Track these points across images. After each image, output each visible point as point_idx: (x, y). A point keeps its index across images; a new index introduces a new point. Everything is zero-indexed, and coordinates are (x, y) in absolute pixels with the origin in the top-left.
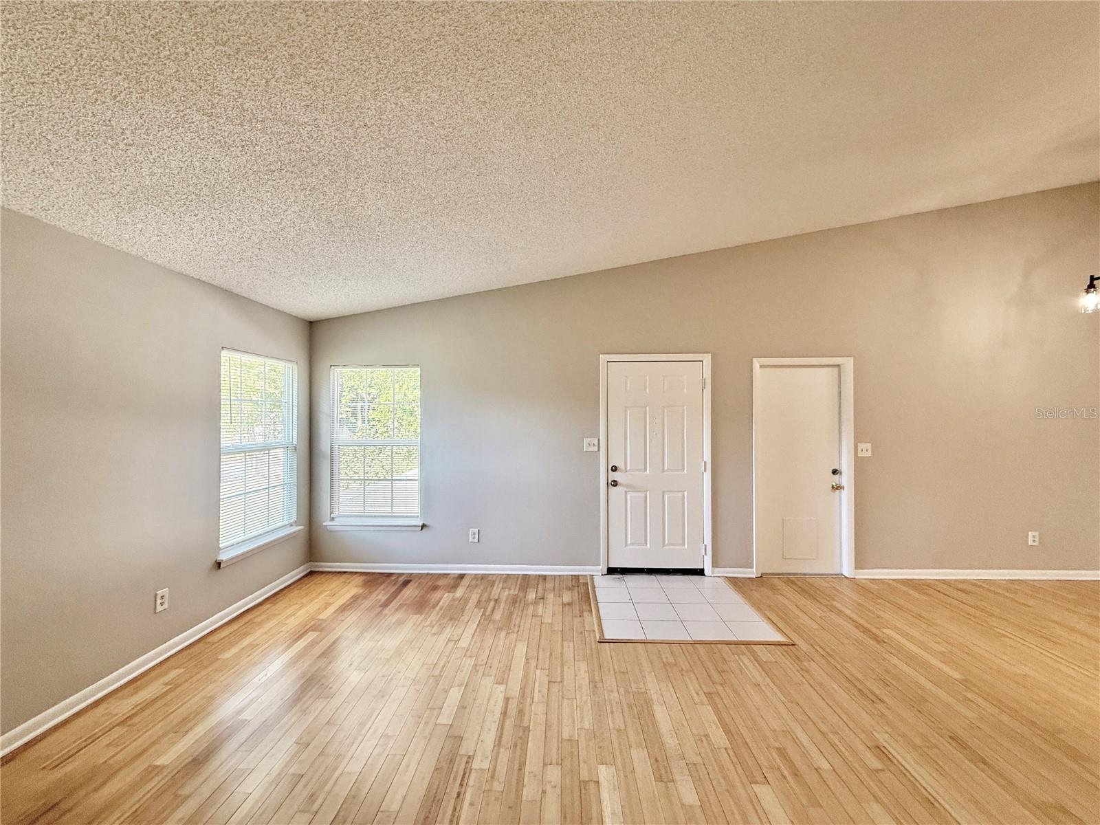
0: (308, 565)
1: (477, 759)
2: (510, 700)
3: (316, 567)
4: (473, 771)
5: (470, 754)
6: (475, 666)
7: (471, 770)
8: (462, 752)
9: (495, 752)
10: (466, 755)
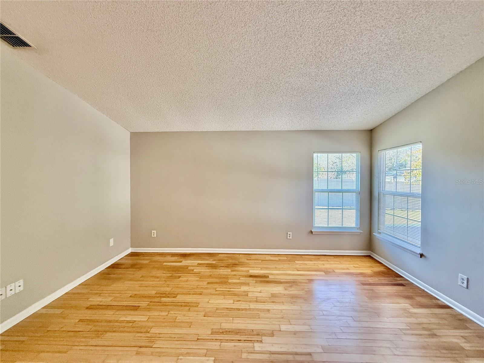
0: (368, 252)
1: (260, 345)
2: (311, 356)
3: (372, 255)
4: (253, 344)
5: (263, 341)
6: (335, 333)
7: (254, 343)
8: (264, 338)
9: (267, 352)
10: (262, 340)
